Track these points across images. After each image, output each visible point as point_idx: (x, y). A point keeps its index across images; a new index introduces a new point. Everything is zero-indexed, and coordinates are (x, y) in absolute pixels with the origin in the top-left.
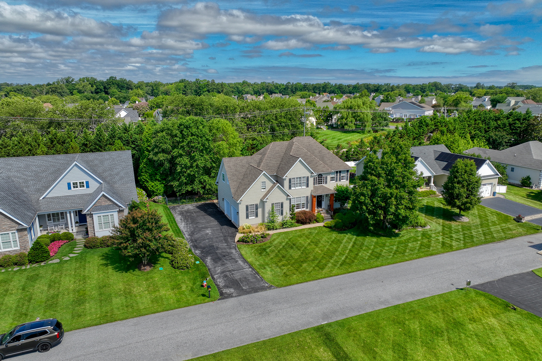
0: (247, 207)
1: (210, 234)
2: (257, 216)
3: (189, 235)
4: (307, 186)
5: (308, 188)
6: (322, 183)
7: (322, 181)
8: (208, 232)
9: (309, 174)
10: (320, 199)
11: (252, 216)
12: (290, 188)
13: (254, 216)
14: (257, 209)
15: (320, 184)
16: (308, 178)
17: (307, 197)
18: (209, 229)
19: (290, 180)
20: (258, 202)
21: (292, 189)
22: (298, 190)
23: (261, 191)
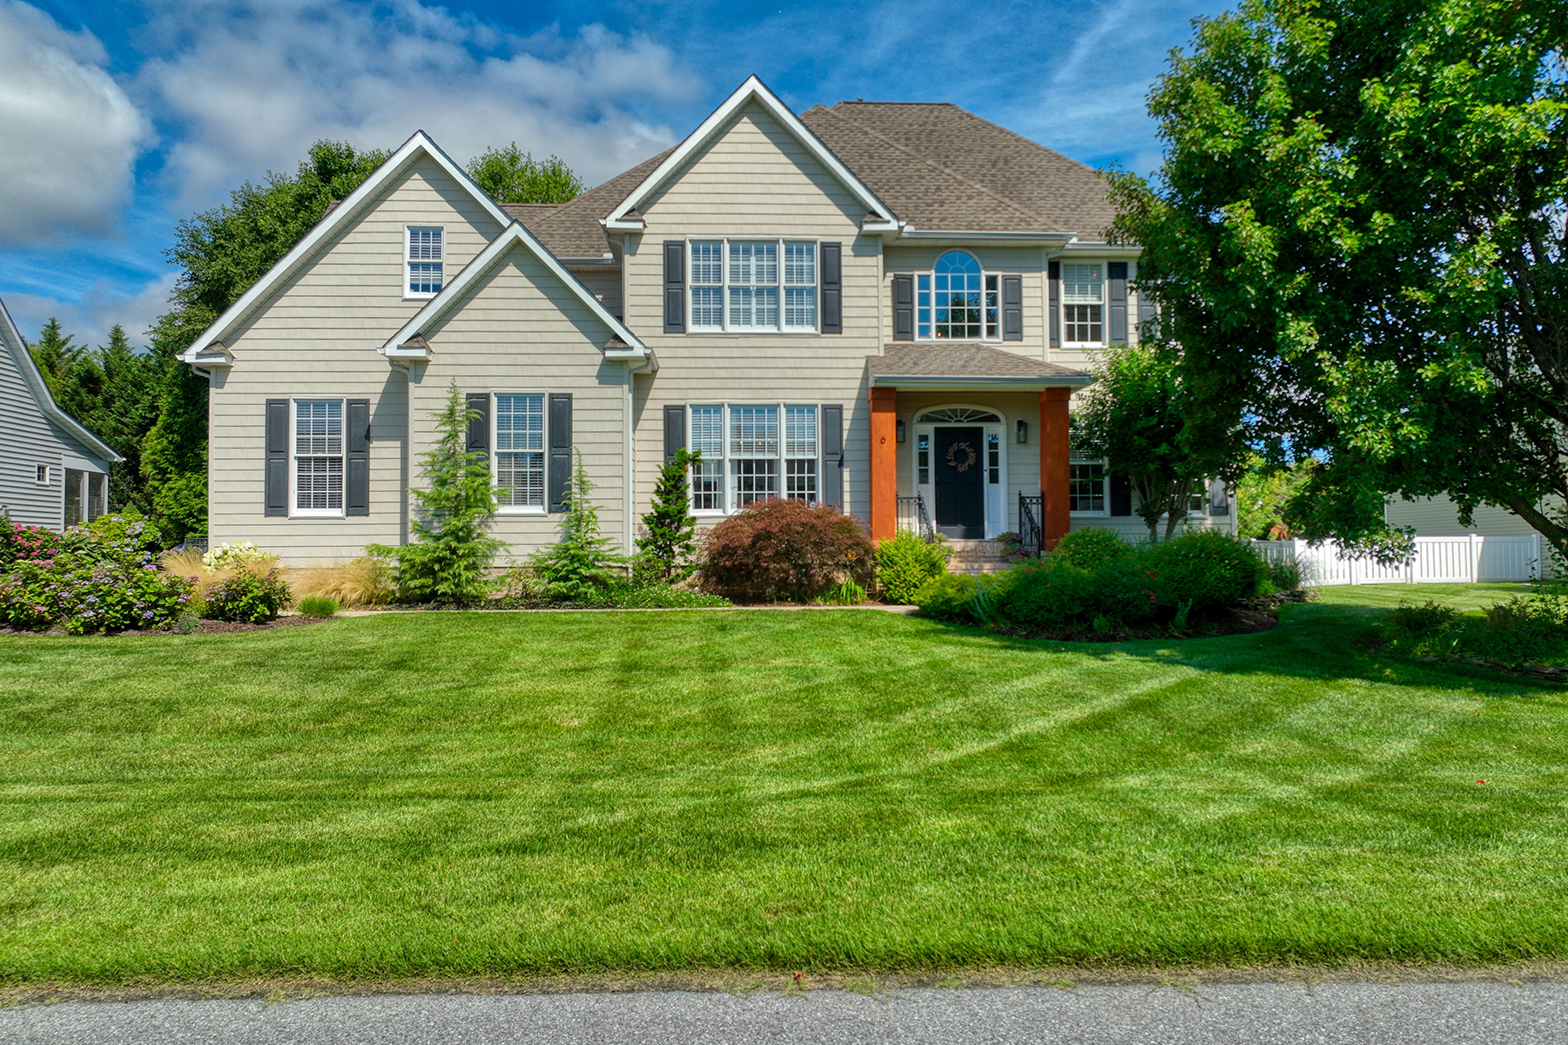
0: (276, 413)
2: (358, 504)
4: (831, 322)
5: (830, 340)
6: (975, 332)
7: (974, 316)
9: (842, 230)
10: (961, 456)
11: (320, 502)
12: (674, 321)
13: (335, 503)
14: (360, 441)
15: (958, 332)
16: (831, 253)
17: (832, 414)
19: (673, 254)
20: (371, 385)
21: (691, 328)
22: (743, 342)
23: (398, 302)
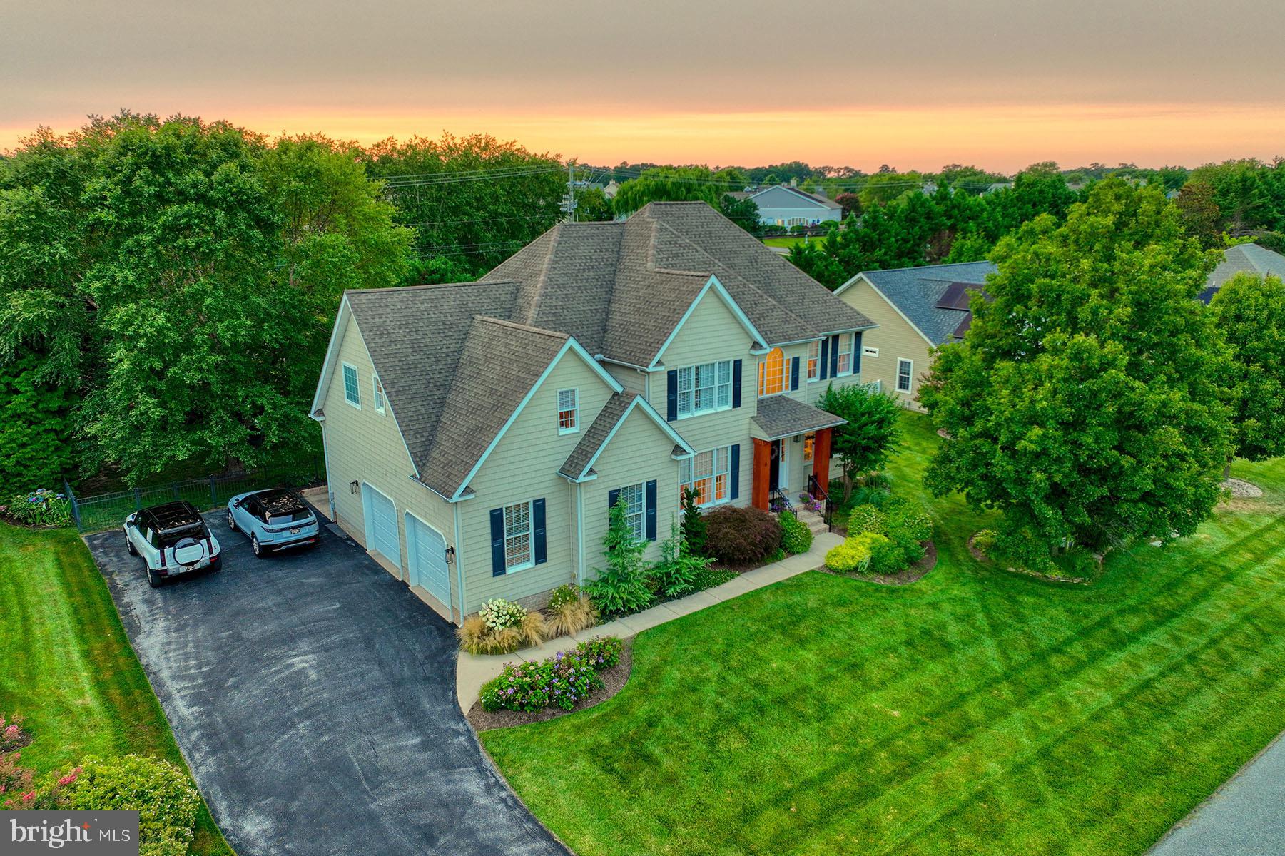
0: (496, 519)
1: (313, 675)
2: (541, 557)
3: (197, 699)
4: (737, 402)
5: (736, 411)
6: (780, 389)
7: (780, 380)
8: (299, 663)
9: (742, 352)
10: (773, 453)
11: (519, 561)
12: (672, 414)
13: (529, 558)
14: (541, 523)
17: (737, 449)
18: (304, 645)
19: (672, 377)
20: (544, 488)
21: (681, 416)
22: (701, 420)
23: (555, 438)
